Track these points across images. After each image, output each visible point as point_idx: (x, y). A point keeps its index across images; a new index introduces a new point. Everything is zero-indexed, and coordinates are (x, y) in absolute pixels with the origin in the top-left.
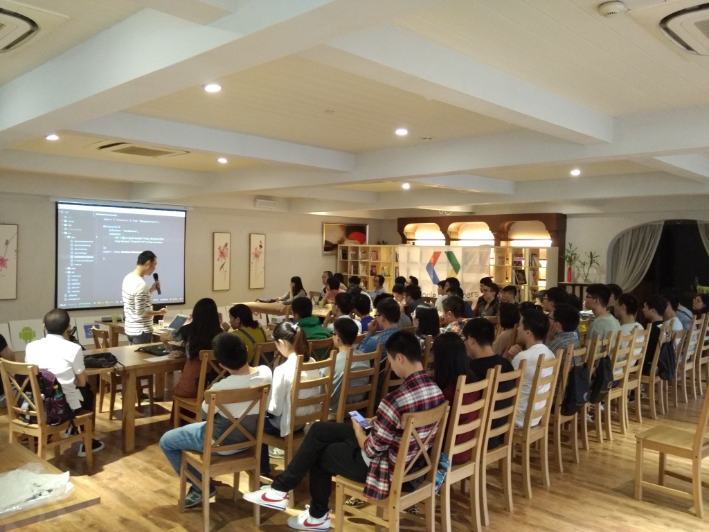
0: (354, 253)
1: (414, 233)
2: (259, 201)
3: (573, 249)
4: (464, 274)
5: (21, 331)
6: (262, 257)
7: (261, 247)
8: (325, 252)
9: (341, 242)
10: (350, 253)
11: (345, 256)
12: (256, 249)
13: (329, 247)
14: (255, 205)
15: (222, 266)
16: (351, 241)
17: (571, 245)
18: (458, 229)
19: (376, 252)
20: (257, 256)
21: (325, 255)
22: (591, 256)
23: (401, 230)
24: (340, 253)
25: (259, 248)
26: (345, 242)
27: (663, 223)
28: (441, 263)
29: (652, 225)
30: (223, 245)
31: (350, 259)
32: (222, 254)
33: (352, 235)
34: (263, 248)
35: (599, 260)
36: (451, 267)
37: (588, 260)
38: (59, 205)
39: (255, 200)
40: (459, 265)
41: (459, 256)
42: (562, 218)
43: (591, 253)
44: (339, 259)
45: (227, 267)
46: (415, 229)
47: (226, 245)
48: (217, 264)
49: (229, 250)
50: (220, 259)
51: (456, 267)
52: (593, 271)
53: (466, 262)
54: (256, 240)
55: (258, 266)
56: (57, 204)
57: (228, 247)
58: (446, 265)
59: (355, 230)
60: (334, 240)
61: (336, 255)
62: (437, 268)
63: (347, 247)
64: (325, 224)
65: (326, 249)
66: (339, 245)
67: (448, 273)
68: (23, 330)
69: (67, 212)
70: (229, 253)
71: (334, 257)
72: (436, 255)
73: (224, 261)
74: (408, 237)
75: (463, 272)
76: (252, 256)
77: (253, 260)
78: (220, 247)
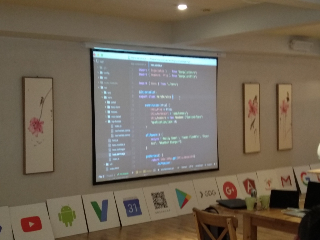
5: (60, 212)
6: (289, 111)
7: (288, 99)
12: (284, 102)
15: (252, 124)
20: (284, 110)
25: (286, 100)
30: (253, 99)
32: (253, 110)
34: (290, 101)
38: (94, 52)
47: (256, 98)
48: (248, 122)
49: (258, 105)
50: (251, 115)
54: (284, 90)
56: (91, 51)
57: (258, 101)
68: (62, 210)
69: (102, 62)
70: (258, 108)
73: (254, 117)
76: (280, 111)
77: (280, 116)
78: (250, 101)
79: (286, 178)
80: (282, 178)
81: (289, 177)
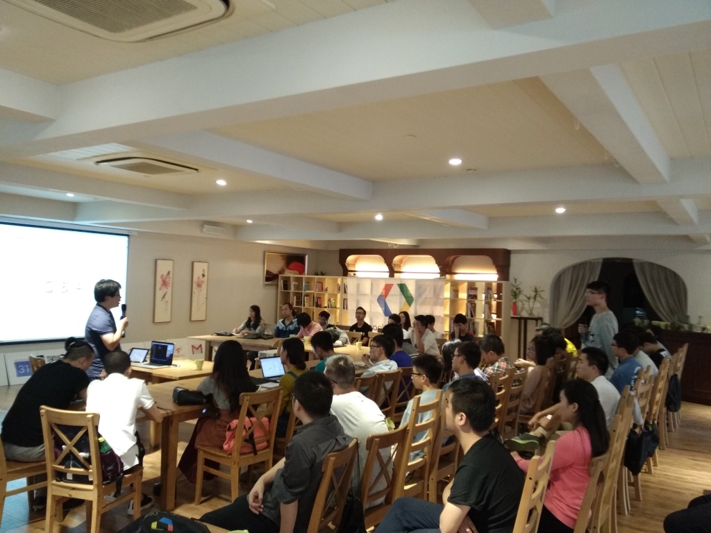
0: (297, 283)
1: (354, 265)
2: (206, 227)
3: (518, 283)
4: (418, 307)
6: (204, 286)
7: (203, 275)
8: (266, 283)
9: (282, 272)
10: (293, 284)
11: (286, 286)
12: (199, 278)
13: (270, 277)
14: (202, 231)
15: (164, 297)
16: (291, 271)
17: (516, 280)
18: (401, 261)
19: (321, 283)
20: (199, 285)
21: (266, 285)
22: (536, 291)
23: (342, 261)
24: (281, 283)
25: (201, 276)
26: (286, 272)
27: (601, 261)
28: (392, 295)
29: (590, 263)
30: (166, 273)
31: (292, 290)
32: (165, 283)
33: (292, 265)
34: (206, 278)
35: (543, 294)
36: (404, 300)
37: (533, 294)
39: (202, 226)
40: (412, 297)
41: (412, 289)
42: (507, 253)
43: (536, 288)
44: (279, 290)
45: (168, 297)
46: (356, 261)
47: (169, 273)
48: (159, 294)
49: (171, 279)
51: (409, 300)
52: (538, 305)
53: (419, 294)
54: (199, 268)
55: (200, 296)
57: (171, 276)
58: (398, 297)
59: (294, 259)
60: (275, 270)
61: (277, 285)
62: (388, 300)
63: (289, 278)
64: (267, 252)
65: (267, 279)
66: (280, 275)
67: (400, 305)
70: (171, 282)
71: (275, 287)
72: (388, 288)
74: (350, 269)
75: (416, 304)
76: (195, 286)
77: (195, 290)
78: (163, 275)
79: (197, 347)
80: (193, 347)
81: (201, 346)
